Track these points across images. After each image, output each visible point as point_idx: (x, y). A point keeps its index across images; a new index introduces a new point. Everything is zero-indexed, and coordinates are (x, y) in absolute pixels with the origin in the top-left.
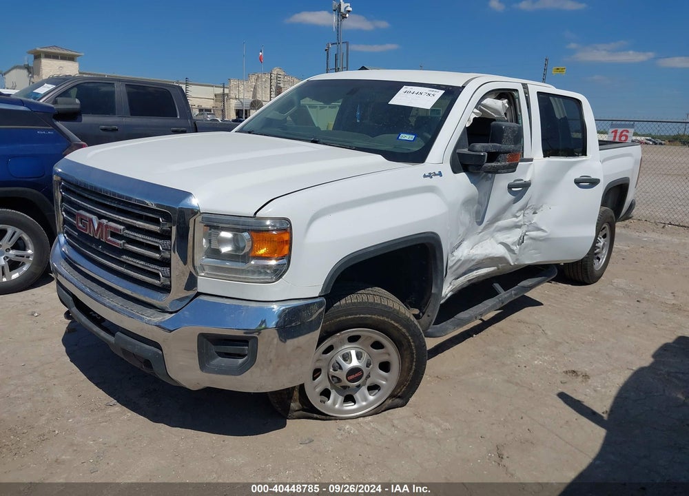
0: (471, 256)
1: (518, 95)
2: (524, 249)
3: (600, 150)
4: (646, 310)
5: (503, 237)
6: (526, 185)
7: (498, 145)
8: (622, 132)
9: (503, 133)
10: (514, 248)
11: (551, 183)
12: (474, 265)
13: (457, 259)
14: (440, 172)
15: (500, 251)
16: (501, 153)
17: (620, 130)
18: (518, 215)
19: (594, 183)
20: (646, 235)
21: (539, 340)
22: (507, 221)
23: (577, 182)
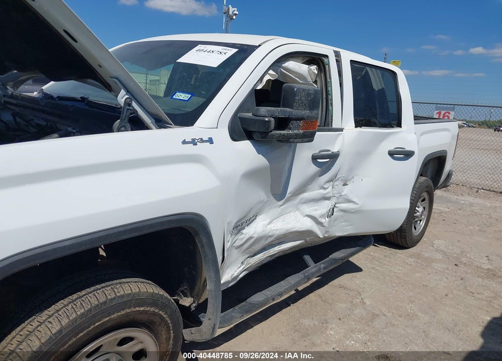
0: (267, 232)
1: (329, 61)
2: (335, 221)
3: (415, 124)
4: (463, 276)
5: (309, 209)
6: (334, 157)
7: (288, 109)
8: (444, 114)
9: (295, 97)
10: (323, 220)
11: (363, 154)
12: (272, 241)
13: (247, 237)
14: (209, 138)
15: (306, 224)
16: (292, 119)
17: (443, 112)
18: (325, 186)
19: (408, 155)
20: (463, 198)
21: (356, 312)
22: (313, 192)
23: (391, 154)
